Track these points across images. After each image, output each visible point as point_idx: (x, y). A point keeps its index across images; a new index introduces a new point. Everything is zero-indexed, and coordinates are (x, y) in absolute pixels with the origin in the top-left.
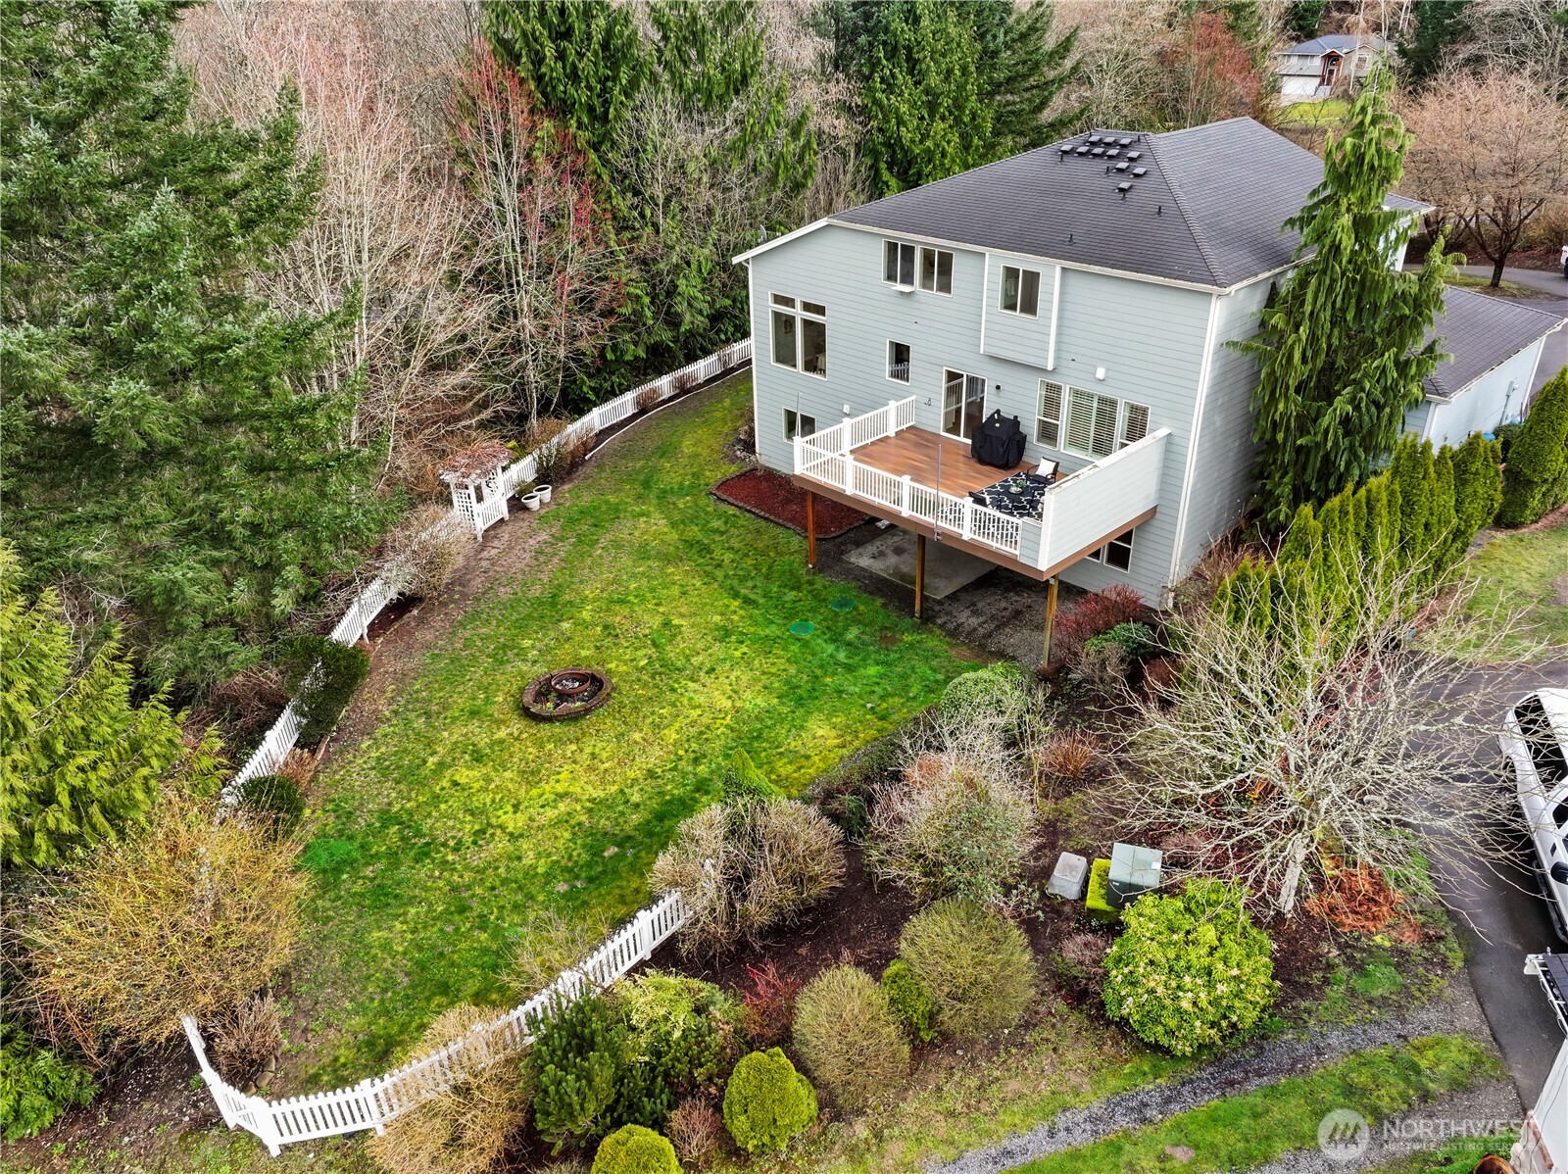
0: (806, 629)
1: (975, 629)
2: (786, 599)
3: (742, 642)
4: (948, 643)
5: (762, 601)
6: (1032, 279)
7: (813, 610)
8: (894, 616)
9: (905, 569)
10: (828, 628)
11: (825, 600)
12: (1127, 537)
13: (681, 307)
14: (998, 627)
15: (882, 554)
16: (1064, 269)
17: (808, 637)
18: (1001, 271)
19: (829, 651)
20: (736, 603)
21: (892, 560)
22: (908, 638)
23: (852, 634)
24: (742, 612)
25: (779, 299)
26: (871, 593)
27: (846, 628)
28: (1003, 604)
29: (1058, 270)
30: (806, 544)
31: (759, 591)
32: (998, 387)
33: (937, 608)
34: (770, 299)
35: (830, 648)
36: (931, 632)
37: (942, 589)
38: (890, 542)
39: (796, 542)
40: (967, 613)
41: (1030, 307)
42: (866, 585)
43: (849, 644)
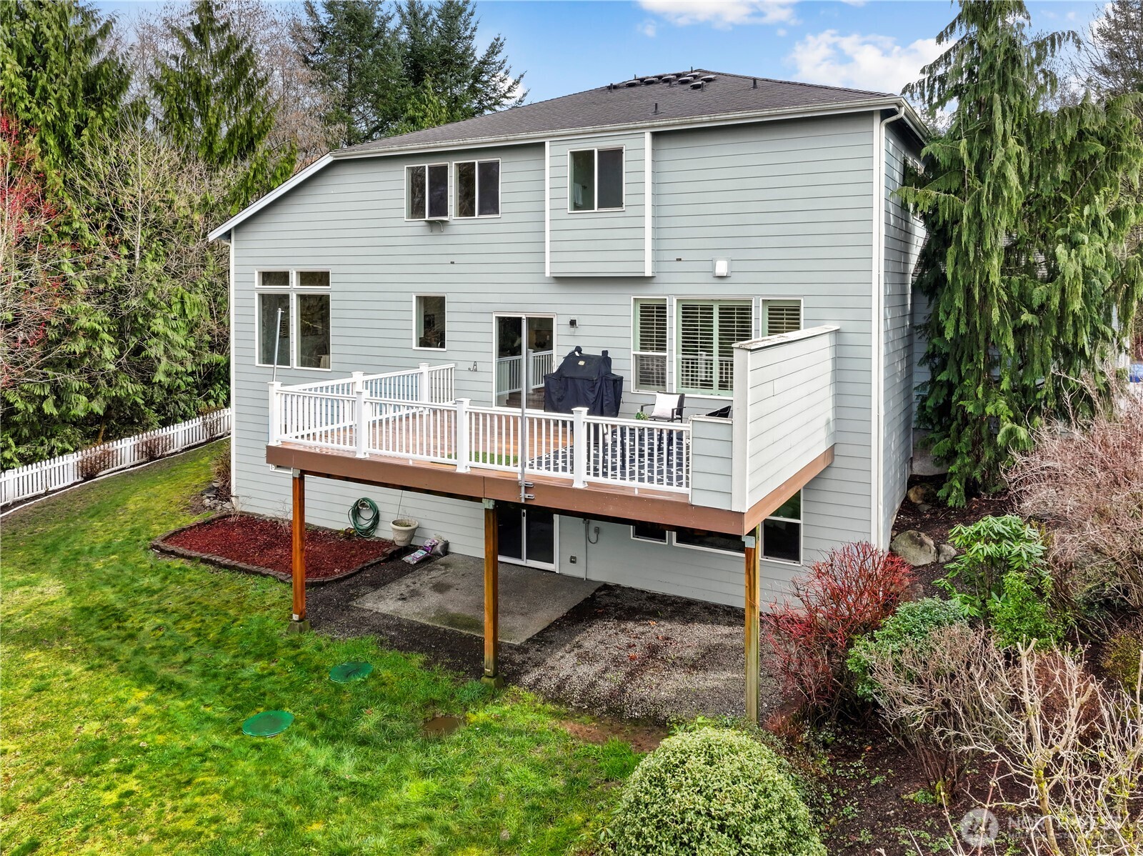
0: (275, 724)
1: (593, 685)
2: (245, 674)
3: (128, 770)
4: (554, 714)
5: (194, 683)
6: (613, 159)
7: (293, 688)
8: (446, 681)
9: (454, 609)
10: (321, 716)
11: (317, 669)
12: (792, 507)
13: (155, 349)
14: (631, 675)
15: (415, 594)
16: (655, 135)
17: (278, 740)
18: (568, 161)
19: (321, 762)
20: (143, 695)
21: (432, 600)
22: (480, 716)
23: (369, 722)
24: (150, 709)
25: (268, 277)
26: (400, 649)
27: (357, 713)
28: (624, 640)
29: (648, 136)
30: (290, 595)
31: (194, 668)
32: (573, 323)
33: (518, 658)
34: (257, 278)
35: (322, 756)
36: (517, 698)
37: (520, 629)
38: (425, 578)
39: (275, 592)
40: (571, 659)
41: (612, 197)
42: (392, 639)
43: (363, 742)
